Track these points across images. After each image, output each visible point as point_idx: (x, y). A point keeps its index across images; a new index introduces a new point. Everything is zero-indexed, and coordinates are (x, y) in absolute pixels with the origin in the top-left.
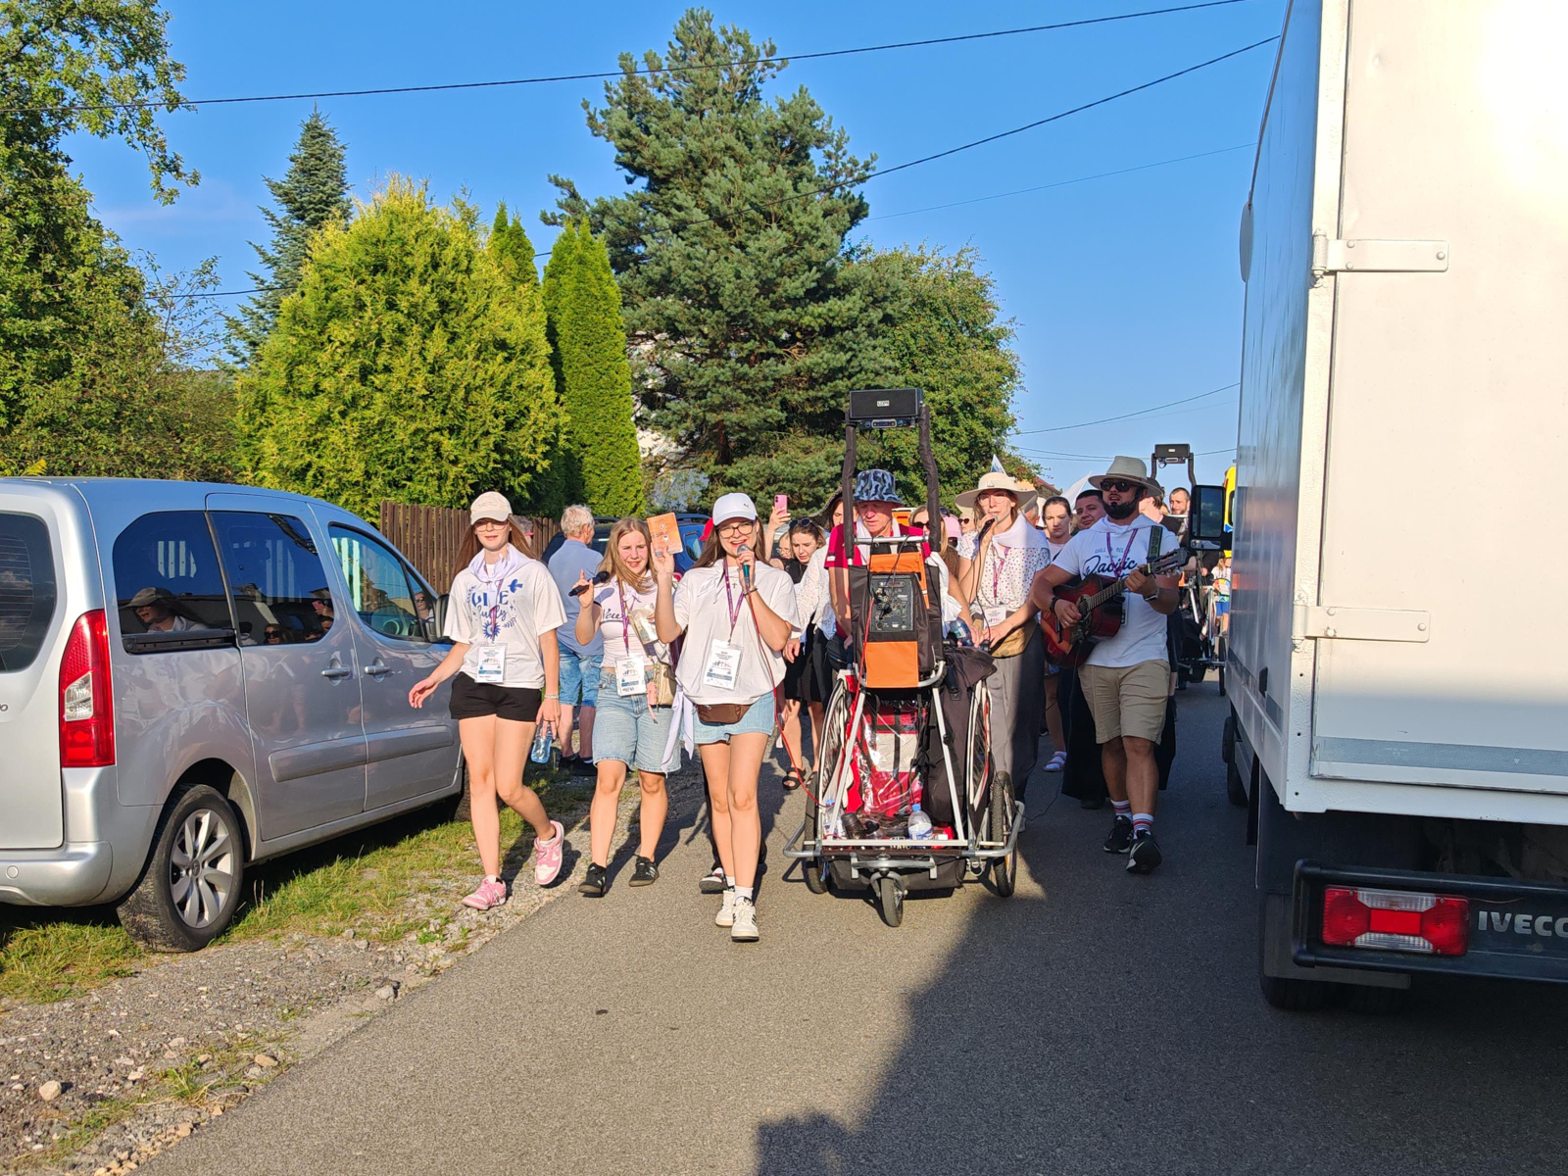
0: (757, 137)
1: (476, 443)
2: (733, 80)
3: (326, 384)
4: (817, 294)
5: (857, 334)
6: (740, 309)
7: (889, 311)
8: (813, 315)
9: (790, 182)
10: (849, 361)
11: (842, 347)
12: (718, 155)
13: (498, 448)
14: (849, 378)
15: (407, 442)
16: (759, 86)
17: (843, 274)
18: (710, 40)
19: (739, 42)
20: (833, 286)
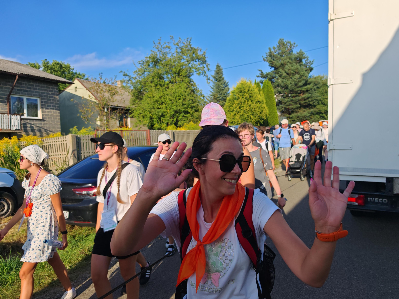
0: (293, 59)
1: (256, 116)
2: (288, 49)
3: (235, 110)
4: (305, 84)
5: (312, 91)
6: (292, 89)
7: (318, 86)
8: (304, 88)
9: (299, 66)
10: (311, 95)
11: (310, 93)
12: (286, 63)
13: (259, 117)
14: (311, 98)
15: (246, 117)
16: (293, 50)
17: (309, 81)
18: (284, 43)
19: (289, 43)
20: (308, 83)
